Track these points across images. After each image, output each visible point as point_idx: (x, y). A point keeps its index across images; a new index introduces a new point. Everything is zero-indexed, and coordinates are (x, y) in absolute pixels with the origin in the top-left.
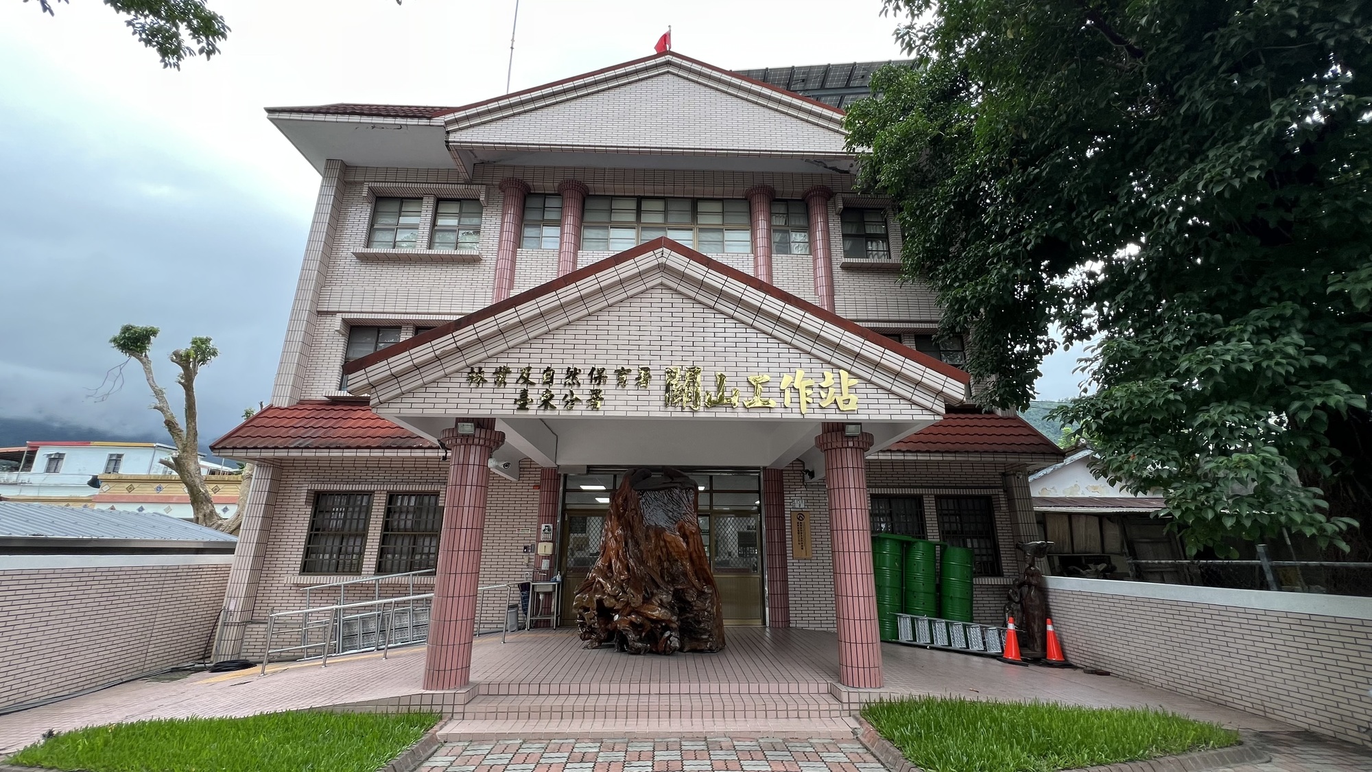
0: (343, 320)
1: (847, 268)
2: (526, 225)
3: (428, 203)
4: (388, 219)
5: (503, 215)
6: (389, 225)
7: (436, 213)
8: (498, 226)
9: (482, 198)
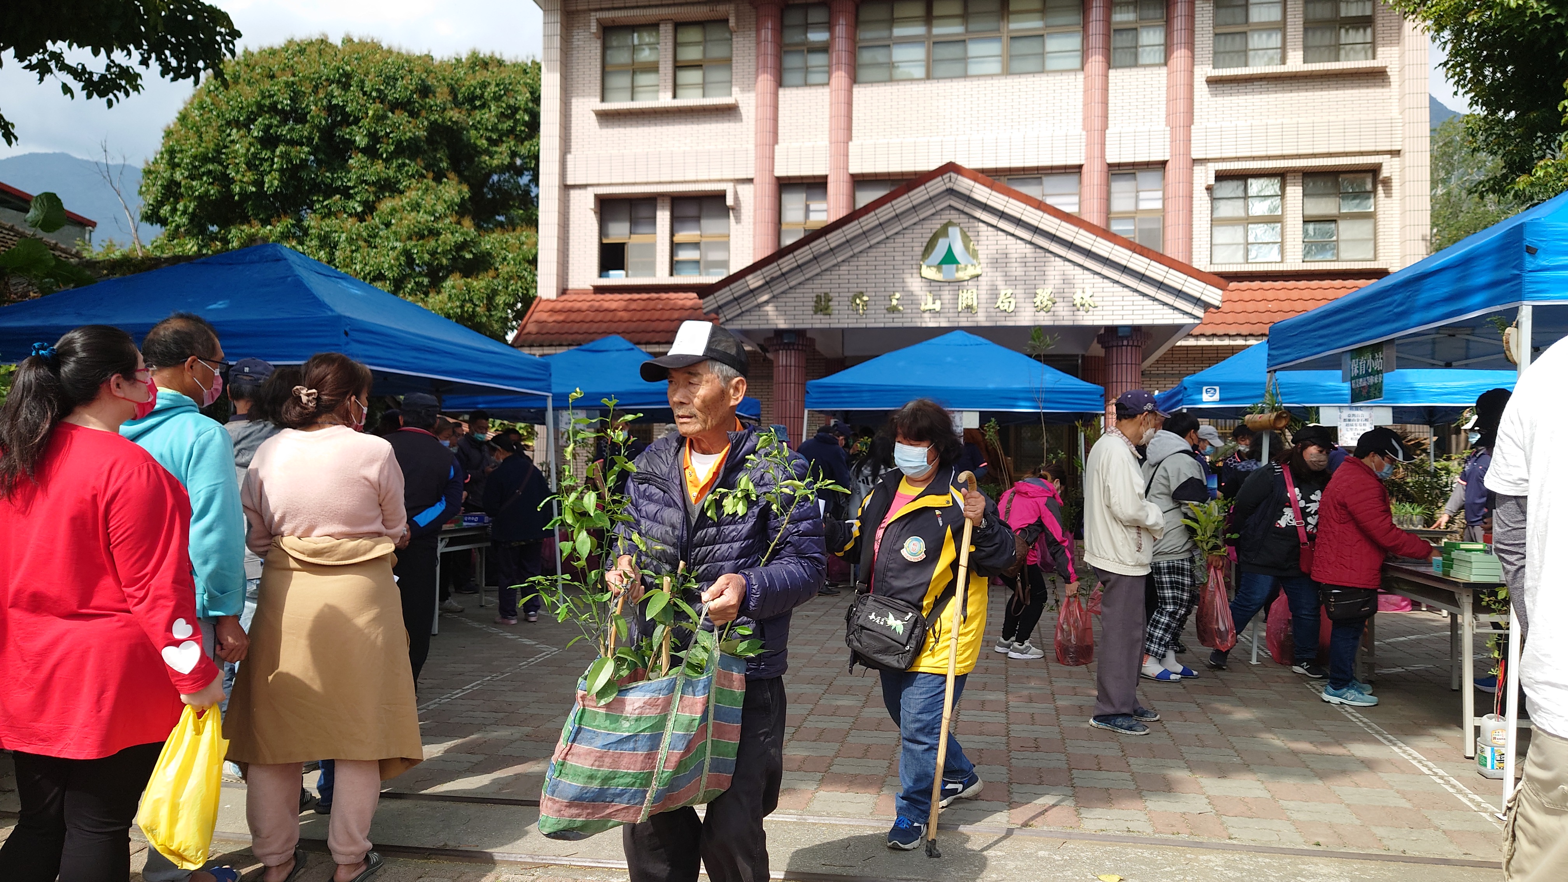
0: (596, 196)
1: (1214, 82)
2: (786, 52)
3: (666, 32)
4: (620, 57)
5: (758, 43)
6: (623, 65)
7: (676, 45)
8: (753, 58)
9: (732, 22)
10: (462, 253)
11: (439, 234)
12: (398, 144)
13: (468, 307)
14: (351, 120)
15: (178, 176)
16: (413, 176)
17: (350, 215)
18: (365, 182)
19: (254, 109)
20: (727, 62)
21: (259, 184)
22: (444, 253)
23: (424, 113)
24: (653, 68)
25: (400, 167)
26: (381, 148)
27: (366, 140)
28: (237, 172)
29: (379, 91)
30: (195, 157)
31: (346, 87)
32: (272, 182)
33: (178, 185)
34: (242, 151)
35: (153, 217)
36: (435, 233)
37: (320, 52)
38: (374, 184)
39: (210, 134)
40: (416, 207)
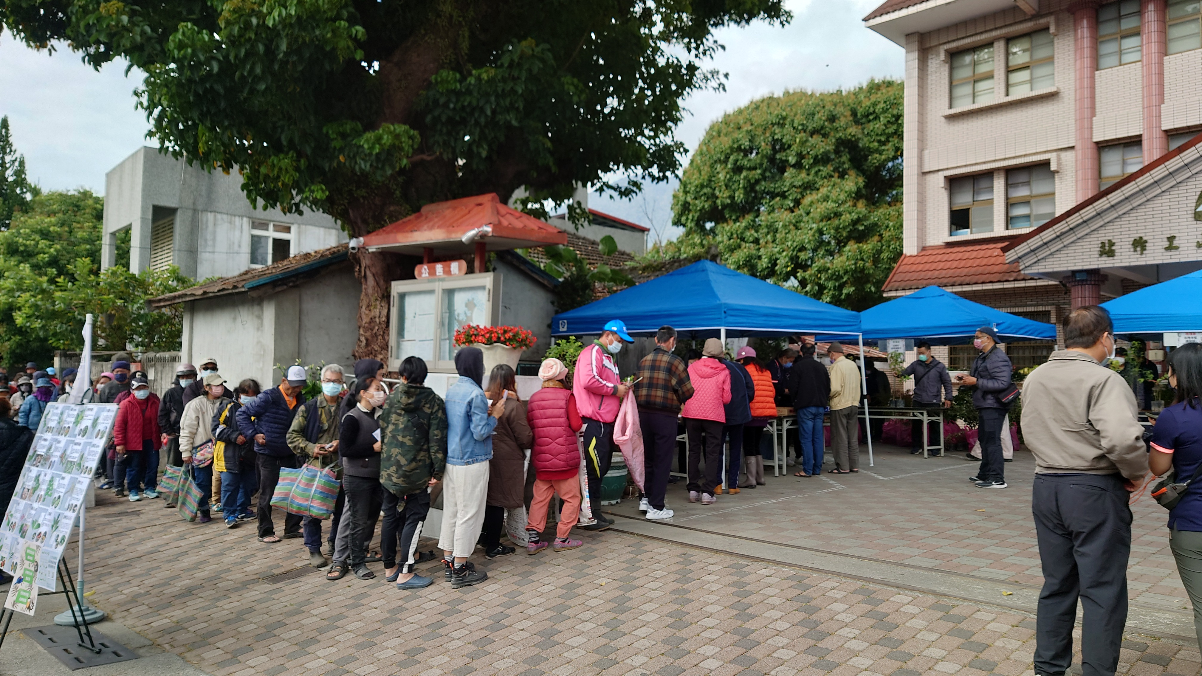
0: (945, 177)
2: (1101, 42)
3: (999, 47)
4: (964, 73)
5: (1076, 40)
6: (966, 78)
7: (1007, 54)
8: (1072, 53)
9: (1052, 30)
10: (857, 227)
11: (841, 215)
12: (816, 158)
13: (860, 264)
14: (785, 147)
15: (689, 199)
16: (825, 177)
17: (786, 210)
18: (794, 186)
19: (729, 151)
20: (1050, 60)
21: (732, 197)
22: (844, 228)
23: (832, 134)
24: (990, 76)
25: (816, 173)
26: (804, 162)
27: (795, 158)
28: (720, 191)
29: (803, 125)
30: (697, 186)
31: (782, 126)
32: (740, 196)
33: (689, 204)
34: (722, 178)
35: (677, 223)
36: (837, 215)
37: (769, 105)
38: (800, 187)
39: (706, 169)
40: (826, 199)
